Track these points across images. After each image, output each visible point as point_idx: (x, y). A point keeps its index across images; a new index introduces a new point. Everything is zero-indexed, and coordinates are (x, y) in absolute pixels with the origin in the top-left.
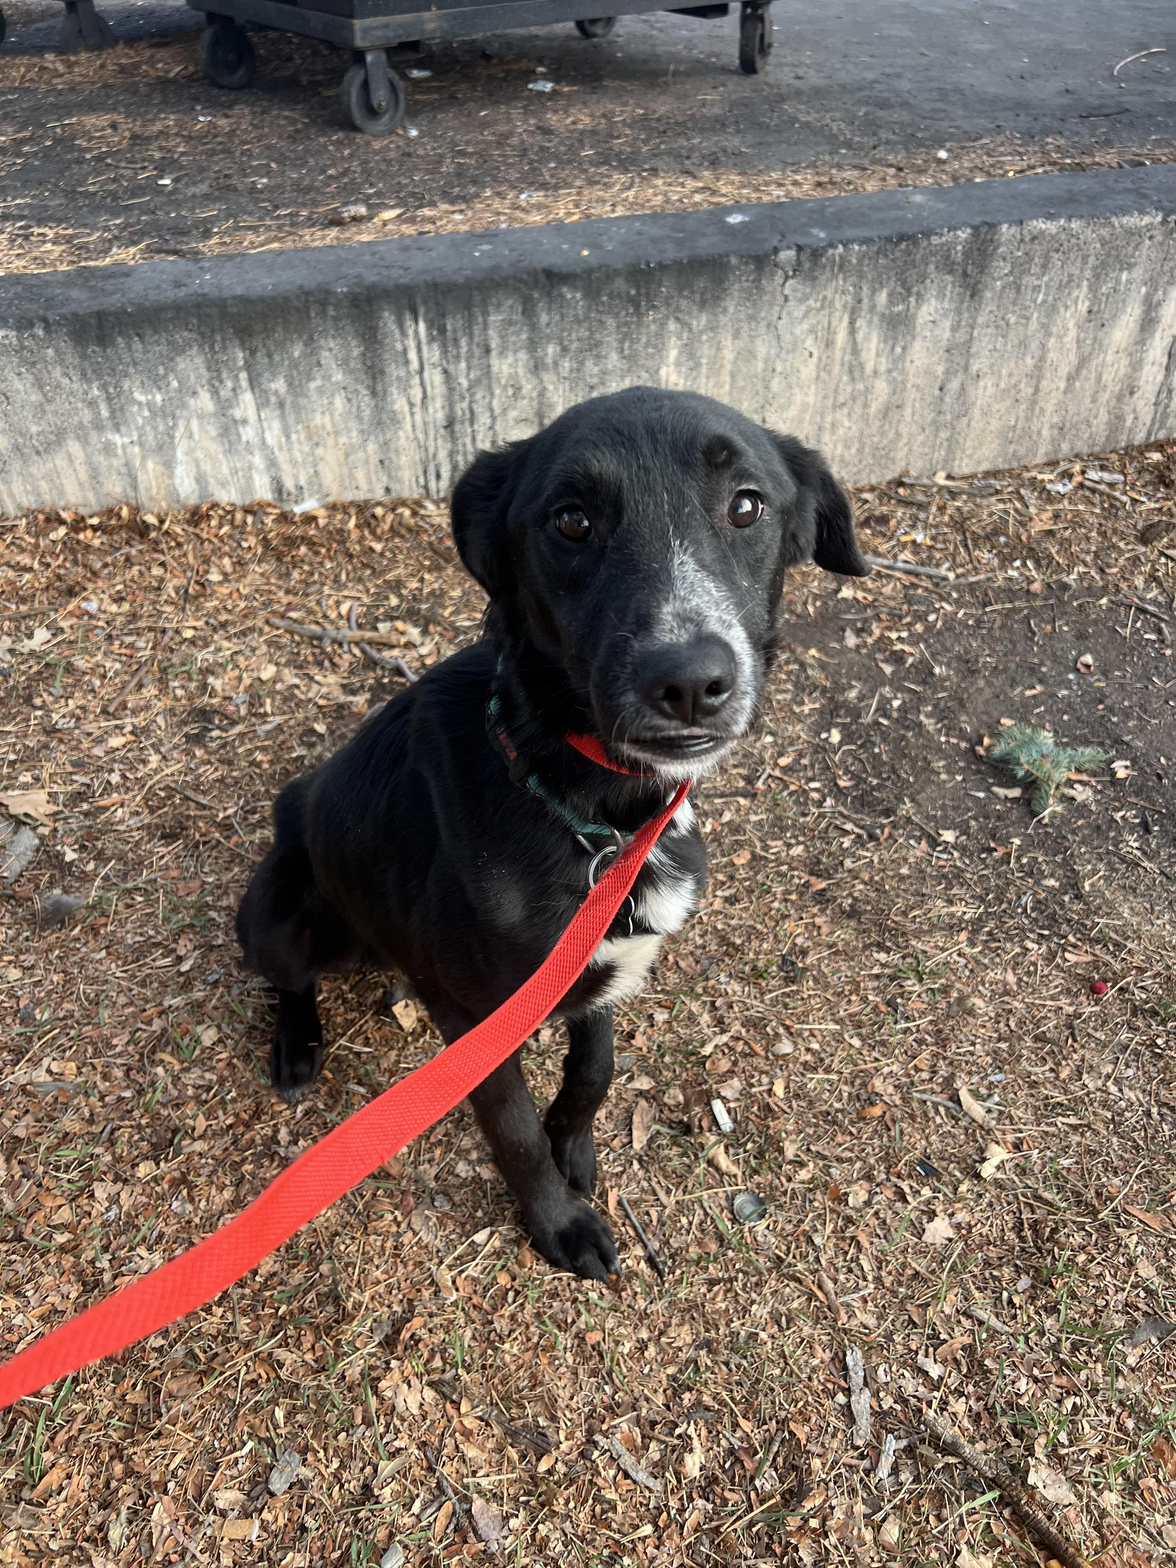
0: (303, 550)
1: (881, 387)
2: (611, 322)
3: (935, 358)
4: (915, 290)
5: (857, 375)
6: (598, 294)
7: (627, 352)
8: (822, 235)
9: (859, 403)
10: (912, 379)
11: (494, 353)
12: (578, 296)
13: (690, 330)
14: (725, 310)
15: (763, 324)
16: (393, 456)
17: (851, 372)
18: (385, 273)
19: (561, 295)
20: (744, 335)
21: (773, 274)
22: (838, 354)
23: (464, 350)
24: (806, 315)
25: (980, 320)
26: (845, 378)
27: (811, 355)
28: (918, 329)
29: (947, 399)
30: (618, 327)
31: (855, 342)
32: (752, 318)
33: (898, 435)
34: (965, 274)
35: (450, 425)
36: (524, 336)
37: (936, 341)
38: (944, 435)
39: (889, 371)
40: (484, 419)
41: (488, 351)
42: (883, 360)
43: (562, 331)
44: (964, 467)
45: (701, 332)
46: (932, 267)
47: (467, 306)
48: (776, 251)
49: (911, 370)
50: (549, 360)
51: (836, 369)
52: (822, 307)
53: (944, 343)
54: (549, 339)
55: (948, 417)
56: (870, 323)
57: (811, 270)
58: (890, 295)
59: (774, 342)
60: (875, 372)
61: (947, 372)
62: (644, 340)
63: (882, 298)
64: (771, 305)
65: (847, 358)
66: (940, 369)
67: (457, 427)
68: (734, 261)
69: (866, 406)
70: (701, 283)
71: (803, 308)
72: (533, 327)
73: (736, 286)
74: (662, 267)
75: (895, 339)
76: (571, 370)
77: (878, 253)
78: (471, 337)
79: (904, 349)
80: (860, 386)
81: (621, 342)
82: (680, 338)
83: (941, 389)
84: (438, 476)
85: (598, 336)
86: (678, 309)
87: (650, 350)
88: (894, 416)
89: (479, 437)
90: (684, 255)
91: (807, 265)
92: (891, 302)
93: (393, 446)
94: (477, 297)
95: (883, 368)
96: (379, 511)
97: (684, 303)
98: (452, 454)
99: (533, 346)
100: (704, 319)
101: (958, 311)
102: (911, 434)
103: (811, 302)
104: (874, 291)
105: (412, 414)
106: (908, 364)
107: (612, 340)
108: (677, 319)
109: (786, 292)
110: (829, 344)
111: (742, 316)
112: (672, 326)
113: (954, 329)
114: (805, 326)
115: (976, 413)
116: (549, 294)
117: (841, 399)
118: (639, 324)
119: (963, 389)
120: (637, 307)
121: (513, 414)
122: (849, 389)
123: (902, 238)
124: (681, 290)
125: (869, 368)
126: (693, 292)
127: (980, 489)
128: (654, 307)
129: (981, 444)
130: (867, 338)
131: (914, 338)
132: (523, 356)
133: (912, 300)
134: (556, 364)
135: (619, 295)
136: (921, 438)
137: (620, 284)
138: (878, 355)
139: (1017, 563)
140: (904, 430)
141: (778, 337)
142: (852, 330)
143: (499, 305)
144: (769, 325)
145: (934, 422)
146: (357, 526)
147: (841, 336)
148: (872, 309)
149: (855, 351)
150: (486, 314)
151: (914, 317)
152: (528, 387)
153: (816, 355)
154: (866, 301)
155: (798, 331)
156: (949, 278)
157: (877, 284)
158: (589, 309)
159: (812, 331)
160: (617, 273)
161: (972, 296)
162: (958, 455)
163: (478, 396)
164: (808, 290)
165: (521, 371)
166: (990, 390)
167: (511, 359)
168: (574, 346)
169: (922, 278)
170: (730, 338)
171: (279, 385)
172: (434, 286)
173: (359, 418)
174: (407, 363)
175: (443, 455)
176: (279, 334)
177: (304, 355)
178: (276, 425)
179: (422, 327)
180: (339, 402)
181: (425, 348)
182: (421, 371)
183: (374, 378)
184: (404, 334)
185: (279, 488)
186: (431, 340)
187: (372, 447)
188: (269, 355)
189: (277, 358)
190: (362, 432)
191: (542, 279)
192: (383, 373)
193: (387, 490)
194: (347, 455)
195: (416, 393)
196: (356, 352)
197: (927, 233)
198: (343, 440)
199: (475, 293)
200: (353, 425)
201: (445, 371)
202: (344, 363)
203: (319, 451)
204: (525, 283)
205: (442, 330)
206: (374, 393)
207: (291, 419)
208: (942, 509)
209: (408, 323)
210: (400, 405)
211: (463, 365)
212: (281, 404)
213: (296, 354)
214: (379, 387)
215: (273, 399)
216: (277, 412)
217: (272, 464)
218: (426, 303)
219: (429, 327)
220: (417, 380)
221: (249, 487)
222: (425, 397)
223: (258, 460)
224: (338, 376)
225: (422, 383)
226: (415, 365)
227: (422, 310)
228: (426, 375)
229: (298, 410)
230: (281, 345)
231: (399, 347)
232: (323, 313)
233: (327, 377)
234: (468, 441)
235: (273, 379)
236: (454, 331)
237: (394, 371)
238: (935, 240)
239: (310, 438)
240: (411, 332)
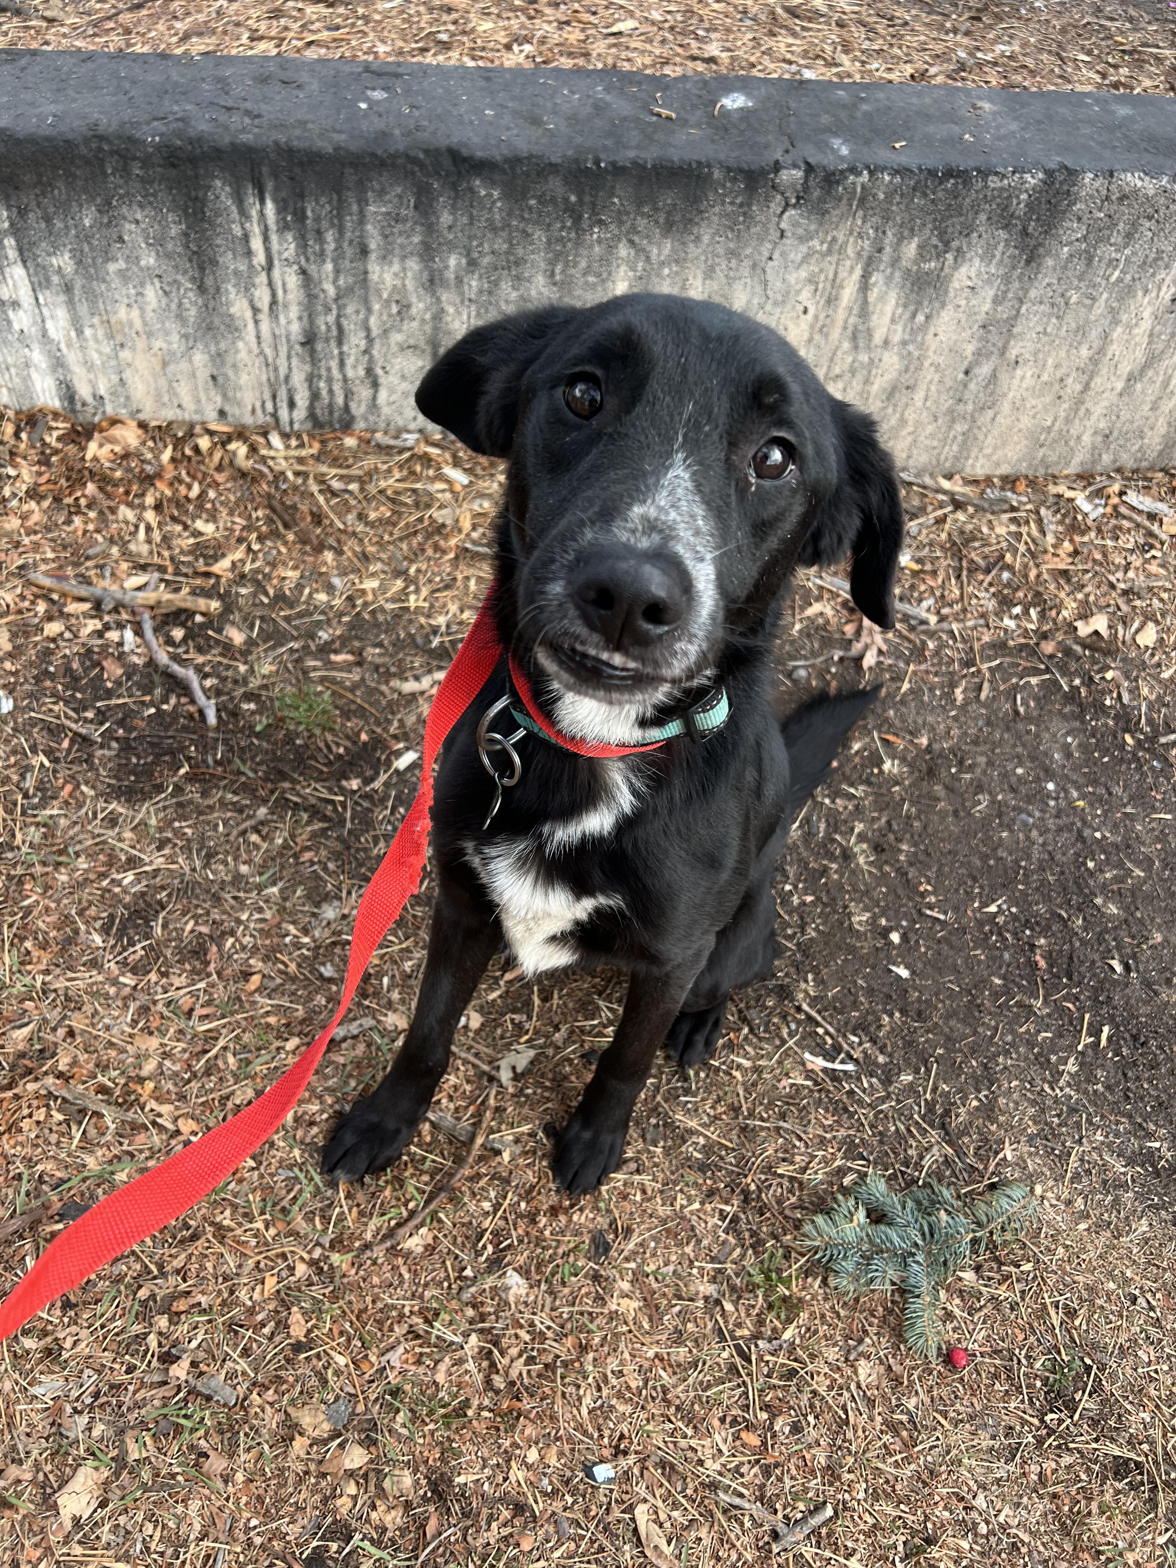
0: (91, 488)
1: (891, 361)
2: (539, 235)
3: (966, 334)
4: (955, 244)
5: (861, 343)
6: (524, 197)
7: (558, 278)
8: (844, 151)
9: (859, 377)
10: (932, 357)
11: (373, 256)
12: (496, 194)
13: (648, 258)
14: (698, 239)
15: (747, 263)
16: (230, 373)
17: (854, 338)
19: (471, 190)
20: (720, 274)
21: (768, 199)
22: (841, 314)
23: (331, 246)
24: (806, 258)
25: (1033, 294)
26: (846, 345)
27: (805, 311)
28: (952, 294)
29: (972, 386)
30: (549, 242)
31: (865, 302)
32: (732, 254)
33: (903, 421)
34: (1025, 232)
35: (309, 340)
36: (416, 239)
37: (971, 314)
38: (960, 427)
39: (904, 343)
40: (356, 341)
41: (364, 252)
42: (899, 328)
43: (471, 238)
44: (979, 468)
45: (662, 264)
46: (983, 217)
47: (337, 188)
48: (777, 167)
49: (932, 343)
50: (450, 275)
51: (836, 333)
52: (829, 252)
53: (981, 318)
54: (452, 246)
55: (970, 407)
56: (889, 279)
57: (821, 200)
58: (920, 247)
59: (759, 289)
60: (886, 342)
61: (978, 353)
62: (583, 264)
63: (911, 249)
64: (761, 240)
65: (852, 320)
66: (970, 349)
67: (319, 346)
68: (717, 174)
69: (867, 381)
70: (668, 198)
71: (804, 249)
72: (430, 229)
73: (717, 209)
74: (617, 170)
75: (919, 303)
76: (481, 292)
77: (914, 189)
78: (341, 231)
79: (927, 317)
80: (864, 358)
81: (552, 263)
82: (633, 269)
83: (967, 373)
84: (292, 405)
85: (520, 251)
86: (634, 230)
87: (591, 279)
88: (902, 398)
89: (350, 361)
90: (650, 156)
91: (816, 193)
92: (922, 256)
93: (229, 359)
94: (351, 178)
95: (896, 338)
96: (204, 443)
97: (642, 223)
98: (311, 379)
99: (427, 253)
100: (668, 246)
101: (1007, 279)
102: (918, 423)
103: (815, 243)
104: (901, 239)
105: (256, 322)
106: (930, 337)
107: (539, 259)
108: (631, 242)
109: (783, 225)
110: (831, 301)
111: (720, 250)
112: (623, 251)
113: (996, 301)
114: (803, 274)
115: (1006, 407)
116: (454, 187)
117: (837, 370)
118: (578, 243)
119: (994, 375)
120: (577, 220)
121: (396, 338)
122: (850, 359)
123: (950, 173)
124: (640, 205)
125: (878, 337)
126: (656, 209)
127: (992, 502)
128: (601, 222)
129: (1004, 444)
130: (882, 298)
131: (943, 305)
132: (414, 265)
133: (949, 256)
134: (459, 281)
135: (553, 200)
136: (930, 429)
137: (555, 185)
138: (893, 321)
139: (1018, 610)
140: (911, 416)
141: (766, 283)
142: (865, 286)
143: (382, 193)
144: (754, 266)
145: (951, 411)
146: (173, 460)
147: (849, 293)
148: (895, 262)
149: (864, 313)
150: (363, 202)
151: (949, 278)
152: (419, 306)
153: (812, 311)
154: (888, 249)
155: (792, 278)
156: (1003, 234)
157: (907, 231)
158: (510, 214)
159: (811, 280)
160: (553, 168)
161: (1028, 262)
162: (974, 452)
163: (349, 310)
164: (813, 227)
165: (410, 284)
166: (1029, 381)
167: (396, 267)
168: (486, 260)
169: (967, 231)
170: (700, 276)
171: (64, 261)
172: (289, 153)
173: (180, 318)
174: (249, 253)
175: (298, 379)
176: (60, 191)
177: (99, 225)
178: (61, 315)
179: (270, 207)
180: (152, 293)
181: (274, 238)
182: (269, 267)
183: (202, 269)
184: (244, 213)
185: (69, 395)
186: (283, 228)
187: (199, 358)
188: (48, 220)
189: (59, 224)
190: (186, 336)
191: (447, 162)
192: (214, 262)
193: (222, 413)
194: (165, 364)
195: (263, 296)
196: (174, 231)
197: (985, 173)
198: (158, 344)
199: (348, 171)
200: (172, 326)
201: (303, 272)
202: (158, 243)
203: (125, 355)
204: (421, 165)
205: (300, 216)
206: (202, 289)
207: (83, 309)
208: (941, 521)
209: (251, 199)
210: (239, 307)
211: (329, 266)
212: (68, 289)
213: (87, 222)
214: (209, 282)
215: (55, 279)
216: (62, 298)
217: (58, 363)
218: (275, 175)
219: (281, 210)
220: (263, 278)
221: (27, 389)
222: (274, 302)
223: (37, 356)
224: (149, 260)
225: (270, 284)
226: (260, 258)
227: (270, 185)
228: (276, 273)
229: (92, 297)
230: (64, 207)
231: (237, 230)
232: (125, 172)
233: (133, 260)
234: (334, 364)
235: (55, 250)
236: (317, 219)
237: (229, 262)
238: (994, 182)
239: (111, 336)
240: (254, 213)
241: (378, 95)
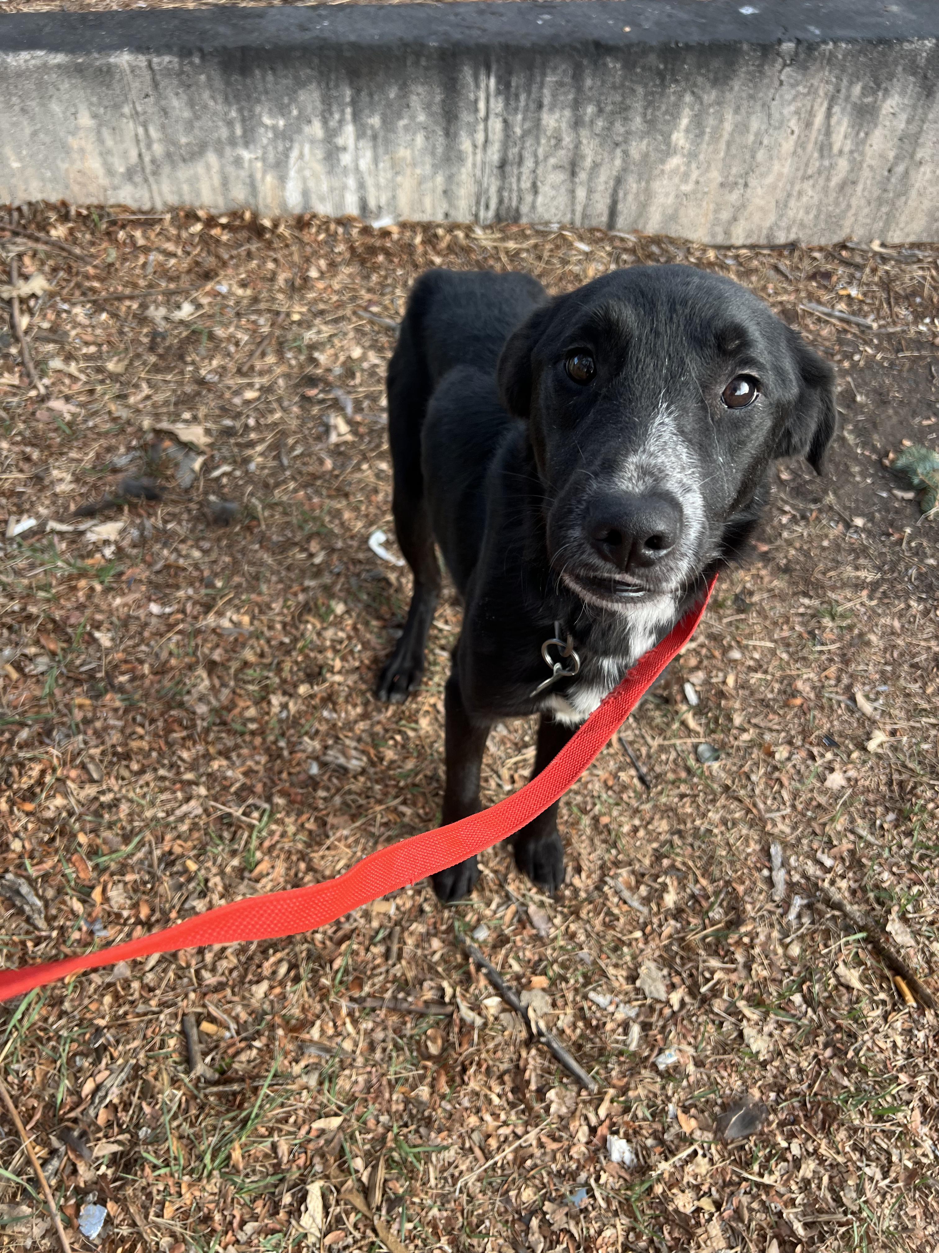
0: (381, 258)
1: (843, 165)
2: (640, 90)
3: (890, 145)
4: (884, 85)
5: (826, 153)
6: (634, 66)
7: (649, 117)
8: (817, 32)
9: (823, 176)
10: (869, 161)
11: (545, 109)
12: (618, 66)
13: (702, 103)
14: (732, 89)
15: (759, 103)
16: (455, 188)
17: (821, 150)
18: (467, 32)
19: (605, 65)
20: (743, 111)
21: (774, 61)
22: (814, 134)
23: (522, 103)
24: (794, 99)
25: (931, 116)
26: (816, 155)
27: (793, 132)
28: (881, 118)
29: (893, 180)
30: (646, 95)
31: (829, 125)
32: (751, 97)
33: (849, 206)
34: (925, 77)
35: (503, 165)
36: (571, 97)
37: (893, 130)
38: (885, 209)
39: (851, 152)
40: (529, 163)
41: (540, 106)
42: (849, 142)
43: (601, 94)
44: (896, 237)
45: (710, 105)
46: (900, 68)
47: (530, 67)
48: (780, 42)
49: (869, 151)
50: (587, 119)
51: (810, 146)
52: (809, 93)
53: (899, 133)
54: (590, 100)
55: (891, 195)
56: (843, 110)
57: (805, 61)
58: (863, 88)
59: (765, 119)
60: (841, 152)
61: (897, 157)
62: (664, 108)
63: (857, 89)
64: (768, 87)
65: (821, 137)
66: (891, 155)
67: (508, 168)
68: (745, 47)
69: (828, 179)
70: (716, 63)
71: (793, 92)
72: (579, 89)
73: (744, 69)
74: (688, 47)
75: (861, 125)
76: (603, 129)
77: (860, 52)
78: (529, 93)
79: (867, 134)
80: (826, 163)
81: (646, 108)
82: (692, 109)
83: (890, 171)
84: (487, 207)
85: (628, 102)
86: (695, 85)
87: (668, 117)
88: (849, 190)
89: (524, 178)
90: (706, 39)
91: (802, 56)
92: (863, 94)
93: (455, 179)
94: (538, 59)
95: (847, 149)
96: (440, 232)
97: (700, 80)
98: (500, 190)
99: (576, 105)
100: (714, 94)
101: (914, 107)
102: (859, 208)
103: (801, 89)
104: (851, 83)
105: (475, 154)
106: (867, 148)
107: (638, 106)
108: (693, 93)
109: (783, 77)
110: (808, 125)
111: (744, 95)
112: (688, 98)
113: (909, 122)
114: (792, 108)
115: (913, 193)
116: (595, 63)
117: (810, 172)
118: (662, 94)
119: (907, 172)
120: (663, 79)
121: (552, 161)
122: (817, 164)
123: (881, 41)
124: (699, 67)
125: (836, 149)
126: (708, 71)
127: (906, 257)
128: (676, 81)
129: (912, 220)
130: (839, 123)
131: (876, 125)
132: (567, 113)
133: (880, 94)
134: (592, 122)
135: (650, 69)
136: (866, 211)
137: (652, 59)
138: (845, 137)
139: (927, 320)
140: (854, 202)
141: (769, 116)
142: (829, 114)
143: (555, 69)
144: (763, 105)
145: (879, 198)
146: (423, 242)
147: (819, 120)
148: (847, 98)
149: (828, 132)
150: (544, 75)
151: (880, 108)
152: (567, 140)
153: (797, 132)
154: (843, 91)
155: (786, 111)
156: (912, 79)
157: (855, 77)
158: (625, 78)
159: (797, 112)
160: (652, 48)
161: (928, 96)
162: (893, 226)
163: (528, 144)
164: (799, 78)
165: (564, 126)
166: (928, 176)
167: (557, 115)
168: (609, 108)
169: (891, 77)
170: (731, 111)
171: (375, 121)
172: (506, 47)
173: (433, 154)
174: (476, 110)
175: (493, 190)
176: (380, 78)
177: (399, 97)
178: (369, 154)
179: (493, 81)
180: (420, 139)
181: (492, 100)
182: (486, 119)
183: (449, 122)
184: (477, 86)
185: (364, 206)
186: (498, 92)
187: (440, 179)
188: (371, 95)
189: (376, 98)
190: (434, 166)
191: (592, 49)
192: (456, 117)
193: (447, 215)
194: (420, 183)
195: (480, 137)
196: (438, 98)
197: (901, 40)
198: (418, 171)
199: (538, 57)
200: (428, 159)
201: (505, 121)
202: (427, 107)
203: (399, 179)
204: (578, 51)
205: (508, 85)
206: (447, 134)
207: (381, 150)
208: (874, 271)
209: (483, 77)
210: (466, 145)
211: (520, 117)
212: (375, 137)
213: (392, 95)
214: (452, 131)
215: (369, 132)
216: (371, 144)
217: (361, 186)
218: (498, 61)
219: (498, 83)
220: (481, 126)
221: (340, 205)
222: (486, 141)
223: (351, 182)
224: (422, 118)
225: (486, 130)
226: (482, 113)
227: (494, 67)
228: (490, 122)
229: (387, 142)
230: (381, 88)
231: (472, 96)
232: (417, 63)
233: (413, 118)
234: (514, 180)
235: (371, 115)
236: (517, 87)
237: (466, 117)
238: (907, 46)
239: (393, 167)
240: (483, 85)
241: (547, 17)
